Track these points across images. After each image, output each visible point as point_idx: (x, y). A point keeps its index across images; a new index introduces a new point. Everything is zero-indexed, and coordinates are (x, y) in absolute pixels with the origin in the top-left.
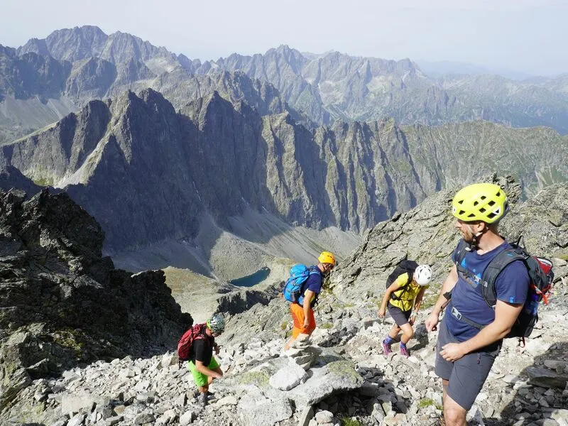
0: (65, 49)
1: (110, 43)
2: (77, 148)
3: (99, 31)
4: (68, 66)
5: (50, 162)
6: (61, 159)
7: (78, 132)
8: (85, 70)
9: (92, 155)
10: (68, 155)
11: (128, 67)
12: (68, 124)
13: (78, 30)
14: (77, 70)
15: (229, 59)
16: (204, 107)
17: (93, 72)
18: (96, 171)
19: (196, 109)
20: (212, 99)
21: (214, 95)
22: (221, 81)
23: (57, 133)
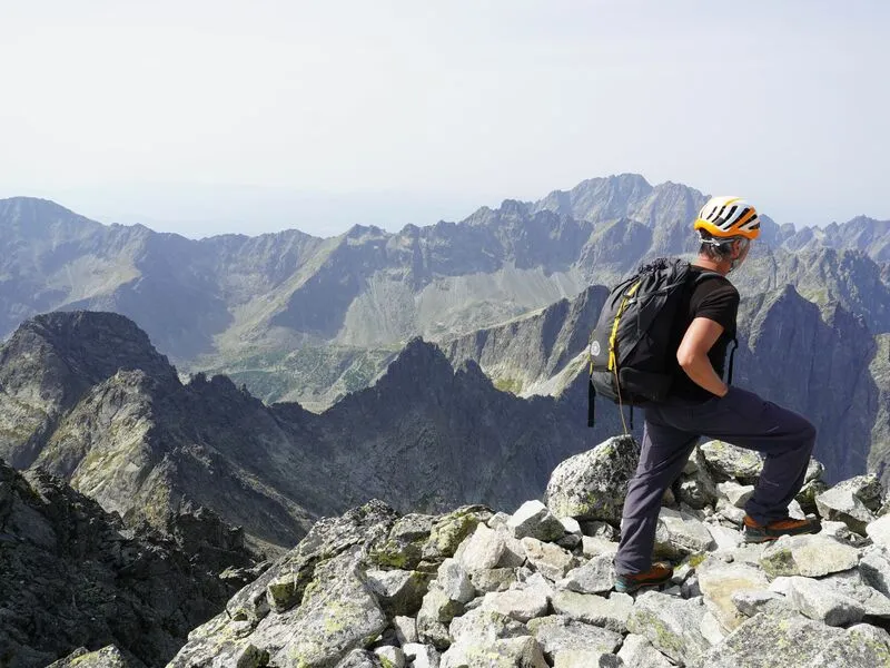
0: (591, 206)
1: (653, 198)
2: (560, 347)
3: (641, 181)
4: (589, 228)
5: (523, 360)
6: (537, 359)
7: (567, 325)
8: (609, 235)
9: (576, 359)
10: (547, 354)
11: (669, 233)
12: (557, 312)
13: (614, 180)
14: (598, 235)
15: (850, 224)
16: (765, 308)
17: (618, 239)
18: (573, 382)
19: (750, 310)
20: (781, 298)
21: (786, 291)
22: (816, 264)
23: (540, 323)
